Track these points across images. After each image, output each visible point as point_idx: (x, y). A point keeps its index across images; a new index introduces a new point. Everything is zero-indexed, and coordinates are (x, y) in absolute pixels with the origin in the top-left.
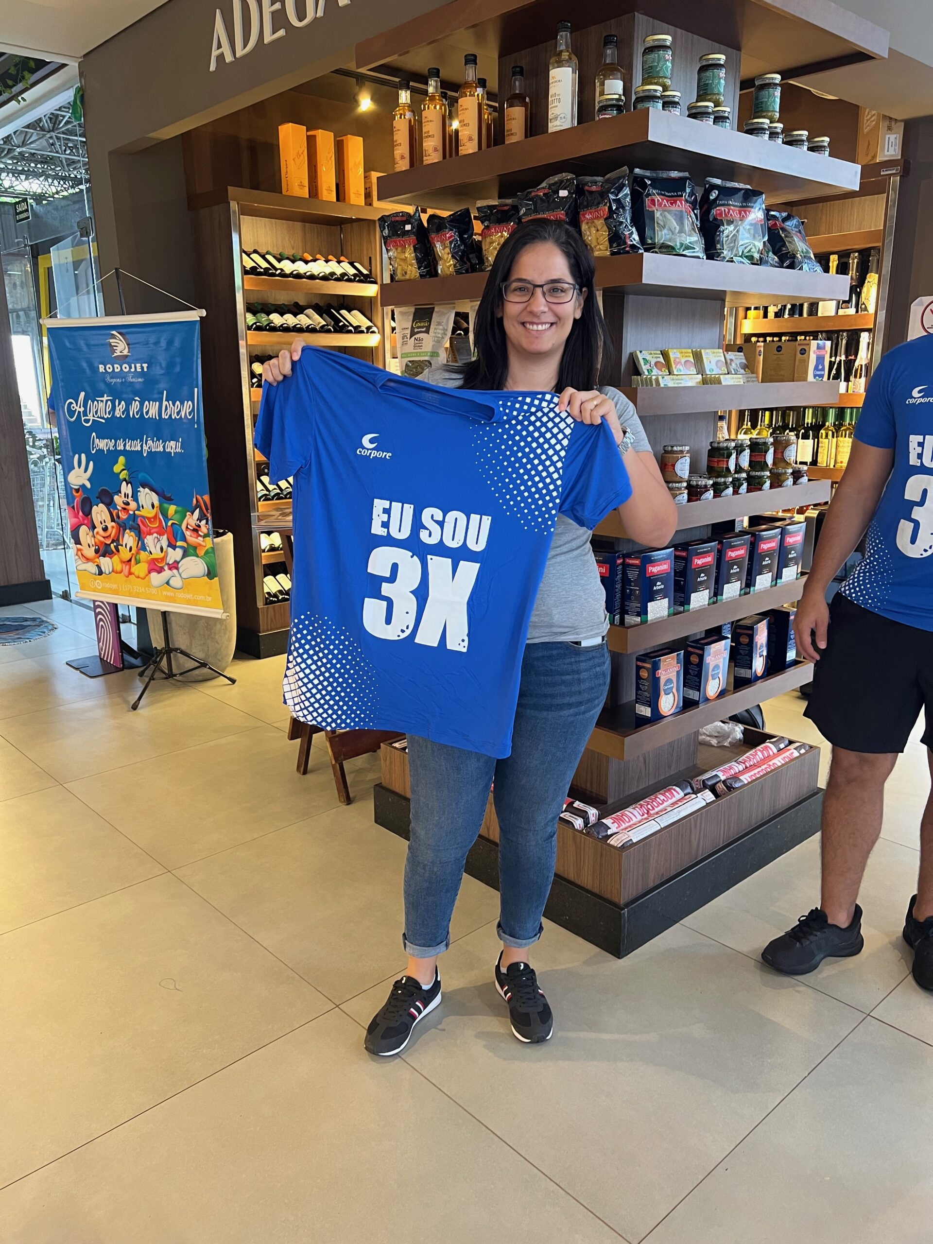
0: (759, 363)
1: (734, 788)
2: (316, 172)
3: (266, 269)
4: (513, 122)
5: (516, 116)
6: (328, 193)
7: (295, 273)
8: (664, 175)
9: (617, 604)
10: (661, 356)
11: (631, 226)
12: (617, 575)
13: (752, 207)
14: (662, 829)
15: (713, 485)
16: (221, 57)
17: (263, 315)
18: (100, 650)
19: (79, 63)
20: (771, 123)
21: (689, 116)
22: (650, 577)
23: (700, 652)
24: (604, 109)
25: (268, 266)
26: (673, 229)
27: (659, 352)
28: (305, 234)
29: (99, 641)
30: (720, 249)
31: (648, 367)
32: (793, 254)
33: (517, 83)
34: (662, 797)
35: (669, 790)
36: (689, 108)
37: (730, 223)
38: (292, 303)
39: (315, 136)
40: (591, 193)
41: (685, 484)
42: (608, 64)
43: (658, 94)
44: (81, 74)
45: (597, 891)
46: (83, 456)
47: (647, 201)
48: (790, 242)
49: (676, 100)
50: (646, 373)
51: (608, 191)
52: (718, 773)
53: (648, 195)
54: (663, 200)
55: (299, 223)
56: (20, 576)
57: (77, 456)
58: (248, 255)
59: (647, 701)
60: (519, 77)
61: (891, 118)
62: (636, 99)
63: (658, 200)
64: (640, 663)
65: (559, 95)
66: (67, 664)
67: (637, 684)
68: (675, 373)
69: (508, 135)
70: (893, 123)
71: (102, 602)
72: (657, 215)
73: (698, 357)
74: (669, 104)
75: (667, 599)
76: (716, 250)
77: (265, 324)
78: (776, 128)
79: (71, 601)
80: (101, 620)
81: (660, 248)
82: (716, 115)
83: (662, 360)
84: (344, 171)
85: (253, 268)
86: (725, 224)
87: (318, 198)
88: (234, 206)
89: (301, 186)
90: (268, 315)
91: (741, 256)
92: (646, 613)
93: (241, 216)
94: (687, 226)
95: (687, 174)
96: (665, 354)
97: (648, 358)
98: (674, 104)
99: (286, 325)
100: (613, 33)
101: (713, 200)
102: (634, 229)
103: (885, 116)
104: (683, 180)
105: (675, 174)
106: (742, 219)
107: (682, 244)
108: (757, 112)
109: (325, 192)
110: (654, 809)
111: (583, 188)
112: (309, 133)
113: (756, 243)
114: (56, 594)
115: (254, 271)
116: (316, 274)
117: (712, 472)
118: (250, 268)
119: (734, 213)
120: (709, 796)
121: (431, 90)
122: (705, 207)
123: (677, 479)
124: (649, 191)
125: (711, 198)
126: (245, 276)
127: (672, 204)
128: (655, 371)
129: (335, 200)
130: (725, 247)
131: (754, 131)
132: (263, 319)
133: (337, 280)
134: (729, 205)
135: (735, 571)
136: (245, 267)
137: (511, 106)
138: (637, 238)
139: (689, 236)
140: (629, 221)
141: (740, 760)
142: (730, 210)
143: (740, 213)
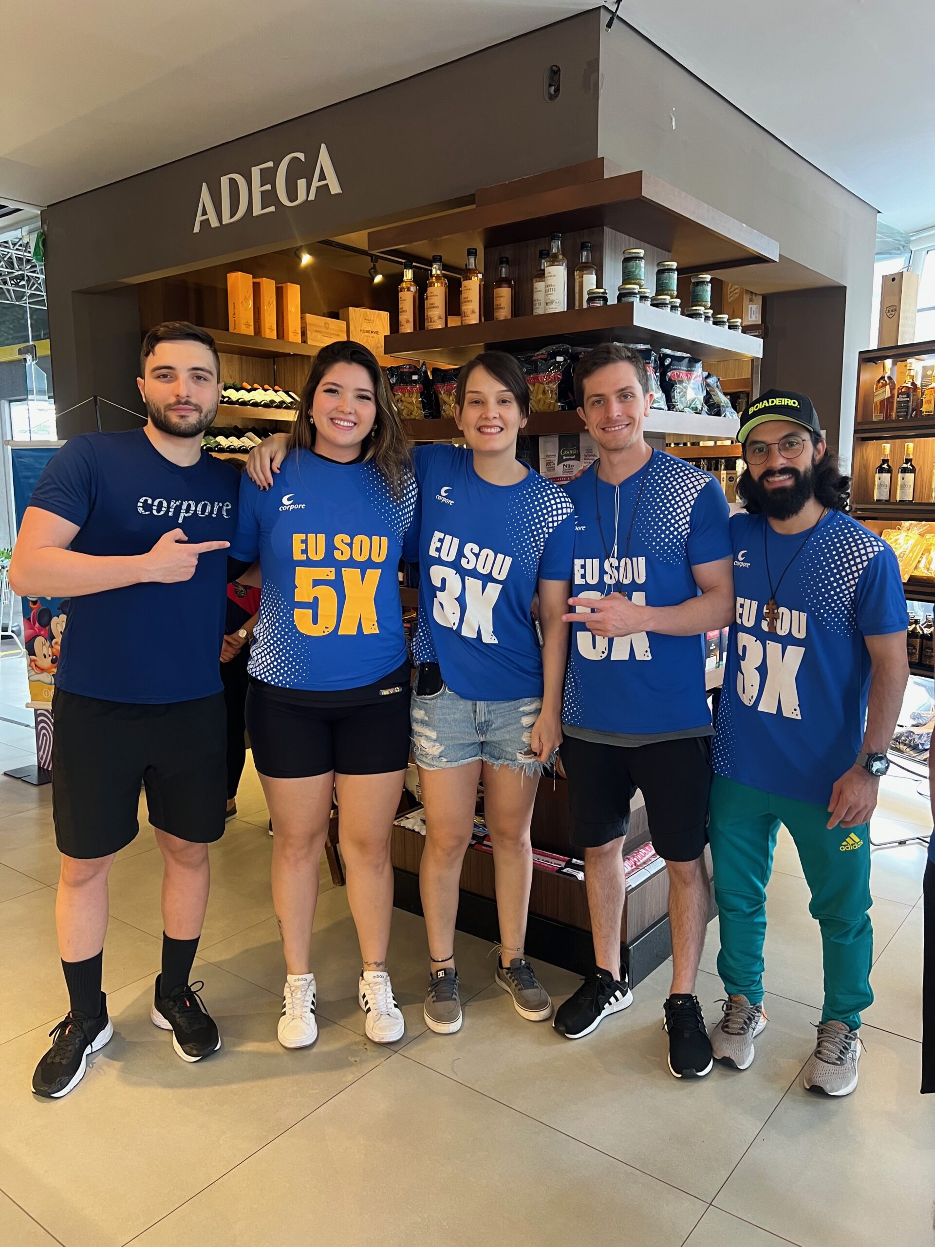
2: (259, 313)
4: (502, 299)
5: (504, 296)
6: (271, 330)
7: (240, 401)
13: (694, 371)
16: (206, 223)
17: (211, 438)
19: (42, 212)
20: (705, 309)
21: (652, 305)
24: (593, 299)
28: (242, 365)
30: (676, 402)
32: (718, 405)
33: (504, 270)
34: (643, 851)
36: (652, 299)
37: (681, 382)
38: (233, 427)
39: (259, 283)
42: (584, 263)
43: (636, 291)
44: (43, 222)
48: (714, 395)
49: (647, 295)
55: (237, 356)
60: (504, 265)
61: (752, 293)
62: (620, 294)
65: (554, 286)
66: (5, 774)
69: (498, 308)
70: (754, 296)
74: (643, 298)
76: (673, 402)
77: (214, 445)
78: (707, 313)
82: (671, 305)
84: (283, 313)
86: (677, 383)
87: (261, 335)
89: (247, 325)
90: (215, 438)
91: (689, 408)
95: (648, 346)
98: (646, 298)
99: (233, 447)
100: (586, 241)
101: (668, 365)
103: (747, 291)
104: (648, 351)
105: (641, 347)
106: (689, 379)
108: (695, 302)
109: (267, 331)
110: (639, 861)
112: (256, 280)
113: (698, 398)
116: (259, 401)
119: (683, 374)
121: (434, 272)
122: (662, 370)
125: (666, 364)
129: (276, 338)
130: (679, 401)
131: (694, 315)
132: (212, 441)
133: (278, 407)
134: (678, 369)
137: (499, 286)
142: (680, 373)
143: (687, 376)
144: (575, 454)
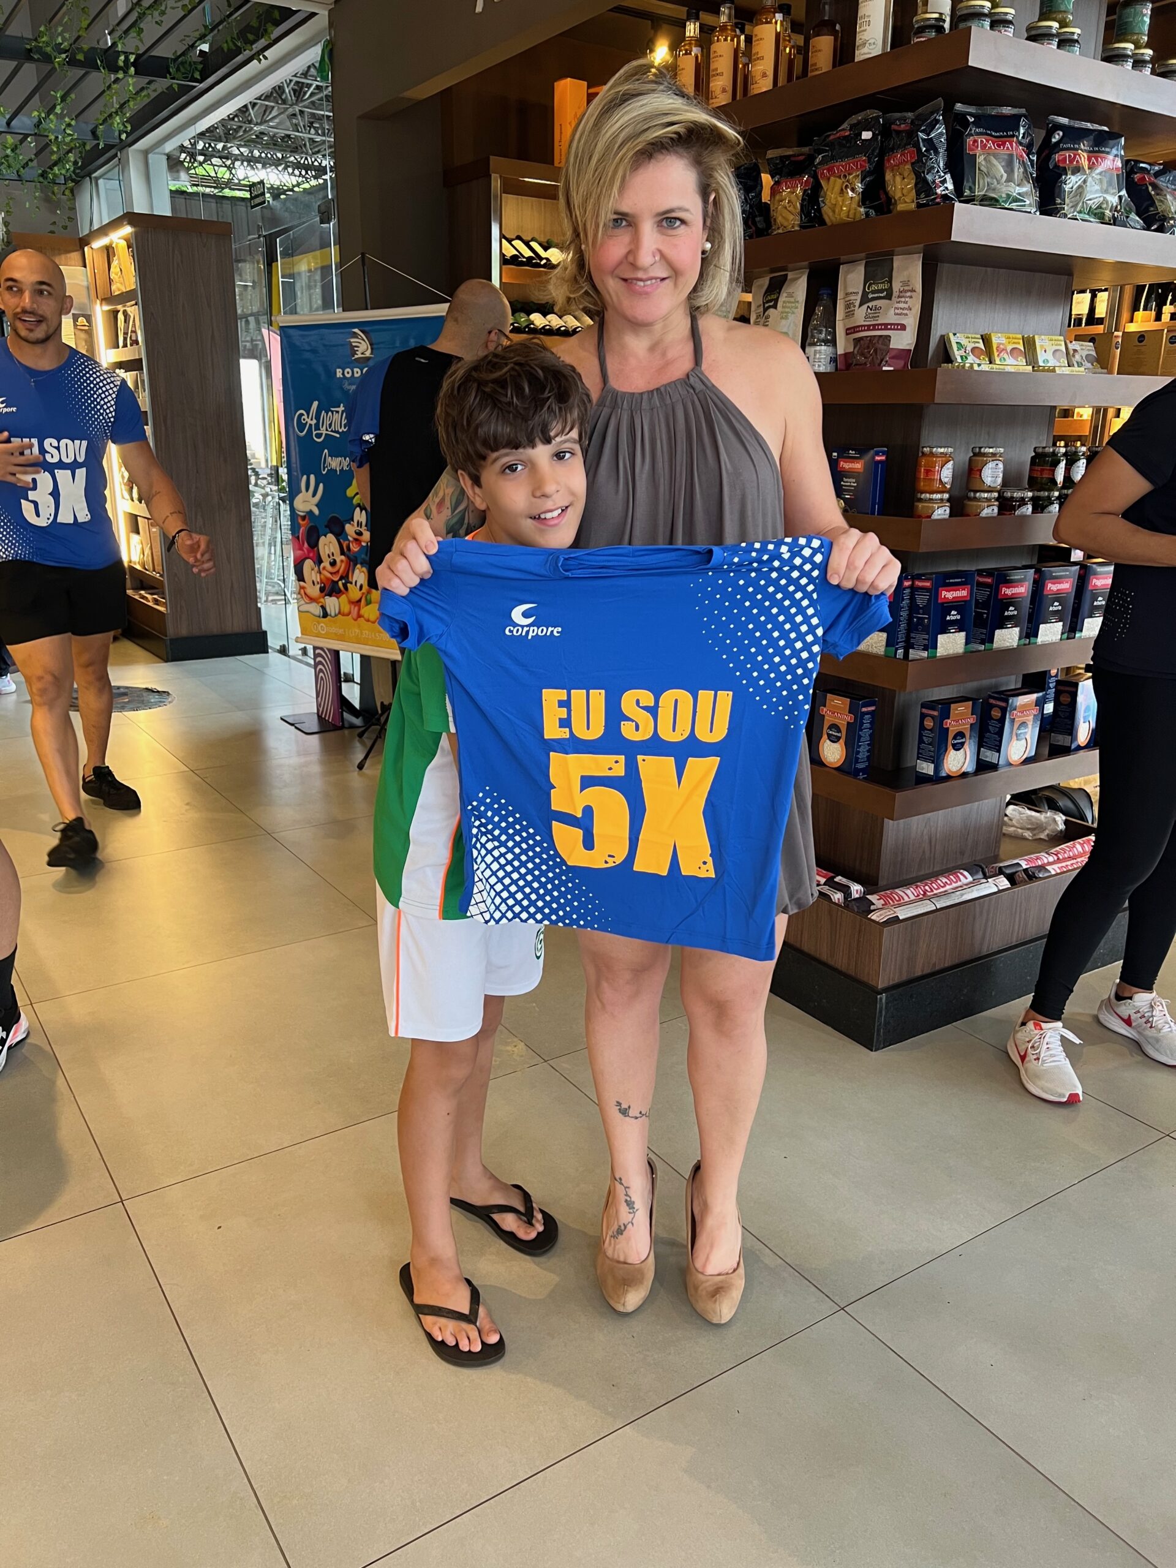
0: (1114, 358)
1: (1036, 878)
3: (530, 259)
4: (819, 54)
5: (823, 47)
8: (994, 111)
9: (901, 636)
10: (981, 341)
11: (945, 173)
12: (903, 600)
13: (1106, 153)
14: (937, 910)
15: (1032, 499)
18: (319, 705)
19: (330, 11)
20: (1137, 47)
21: (1029, 38)
22: (943, 603)
23: (1003, 704)
24: (921, 30)
25: (532, 255)
26: (998, 177)
27: (979, 336)
29: (317, 696)
30: (1060, 204)
31: (962, 352)
32: (1164, 216)
33: (827, 7)
34: (944, 880)
35: (955, 873)
36: (1028, 29)
37: (1077, 170)
40: (898, 132)
41: (996, 495)
43: (986, 11)
44: (331, 24)
45: (852, 972)
46: (312, 477)
47: (969, 141)
48: (1161, 201)
49: (1010, 17)
50: (959, 360)
51: (918, 131)
52: (1020, 862)
53: (971, 135)
54: (987, 141)
56: (235, 624)
57: (305, 477)
58: (510, 241)
59: (931, 757)
62: (959, 17)
63: (982, 141)
64: (925, 711)
65: (869, 16)
66: (282, 719)
67: (921, 736)
68: (998, 362)
69: (813, 70)
71: (322, 649)
72: (980, 159)
73: (1029, 344)
74: (998, 23)
75: (963, 634)
76: (1055, 204)
77: (524, 325)
78: (1143, 55)
79: (289, 657)
80: (321, 670)
81: (982, 200)
82: (1062, 37)
83: (981, 345)
85: (514, 257)
86: (1069, 172)
88: (496, 183)
91: (1088, 214)
92: (936, 647)
93: (504, 195)
94: (1018, 172)
95: (1023, 111)
96: (986, 339)
97: (964, 342)
98: (1007, 23)
99: (549, 327)
101: (1056, 143)
102: (948, 177)
104: (1016, 118)
105: (1007, 110)
106: (1092, 167)
107: (1008, 196)
108: (1122, 34)
110: (932, 891)
111: (890, 126)
112: (589, 90)
113: (1109, 198)
114: (271, 648)
115: (515, 260)
117: (1033, 484)
118: (511, 257)
119: (1083, 159)
120: (1004, 883)
121: (723, 19)
122: (1045, 151)
123: (986, 488)
124: (971, 130)
125: (1054, 140)
126: (504, 267)
127: (999, 146)
128: (971, 359)
130: (1067, 201)
131: (1111, 57)
132: (523, 319)
134: (1075, 149)
135: (1055, 609)
136: (504, 255)
137: (817, 35)
138: (950, 185)
139: (1018, 185)
140: (941, 165)
141: (1052, 851)
142: (1075, 156)
143: (1089, 159)
144: (885, 290)
